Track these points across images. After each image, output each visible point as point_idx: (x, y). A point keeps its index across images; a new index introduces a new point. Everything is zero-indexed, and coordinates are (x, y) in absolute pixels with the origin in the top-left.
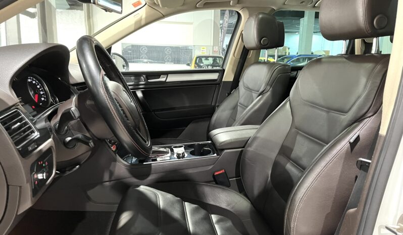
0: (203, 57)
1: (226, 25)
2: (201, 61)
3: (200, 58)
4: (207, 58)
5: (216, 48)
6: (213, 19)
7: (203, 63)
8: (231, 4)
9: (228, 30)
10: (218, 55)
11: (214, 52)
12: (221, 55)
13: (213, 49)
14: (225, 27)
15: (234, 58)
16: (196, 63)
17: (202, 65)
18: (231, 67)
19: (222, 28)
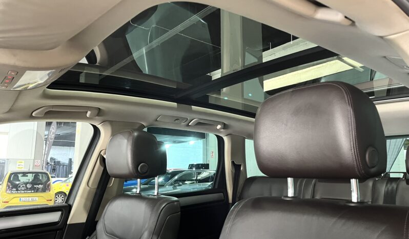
0: (20, 173)
1: (53, 136)
2: (17, 178)
3: (15, 175)
4: (24, 174)
5: (39, 162)
6: (36, 129)
7: (20, 180)
8: (88, 115)
9: (54, 142)
10: (41, 171)
11: (35, 166)
12: (45, 171)
13: (34, 162)
14: (52, 139)
15: (88, 188)
16: (9, 180)
17: (17, 183)
18: (83, 201)
19: (46, 140)
